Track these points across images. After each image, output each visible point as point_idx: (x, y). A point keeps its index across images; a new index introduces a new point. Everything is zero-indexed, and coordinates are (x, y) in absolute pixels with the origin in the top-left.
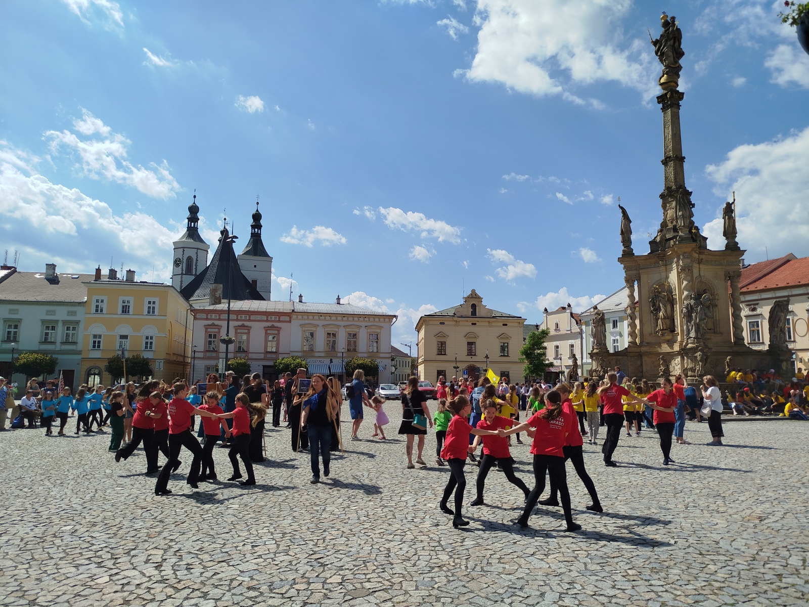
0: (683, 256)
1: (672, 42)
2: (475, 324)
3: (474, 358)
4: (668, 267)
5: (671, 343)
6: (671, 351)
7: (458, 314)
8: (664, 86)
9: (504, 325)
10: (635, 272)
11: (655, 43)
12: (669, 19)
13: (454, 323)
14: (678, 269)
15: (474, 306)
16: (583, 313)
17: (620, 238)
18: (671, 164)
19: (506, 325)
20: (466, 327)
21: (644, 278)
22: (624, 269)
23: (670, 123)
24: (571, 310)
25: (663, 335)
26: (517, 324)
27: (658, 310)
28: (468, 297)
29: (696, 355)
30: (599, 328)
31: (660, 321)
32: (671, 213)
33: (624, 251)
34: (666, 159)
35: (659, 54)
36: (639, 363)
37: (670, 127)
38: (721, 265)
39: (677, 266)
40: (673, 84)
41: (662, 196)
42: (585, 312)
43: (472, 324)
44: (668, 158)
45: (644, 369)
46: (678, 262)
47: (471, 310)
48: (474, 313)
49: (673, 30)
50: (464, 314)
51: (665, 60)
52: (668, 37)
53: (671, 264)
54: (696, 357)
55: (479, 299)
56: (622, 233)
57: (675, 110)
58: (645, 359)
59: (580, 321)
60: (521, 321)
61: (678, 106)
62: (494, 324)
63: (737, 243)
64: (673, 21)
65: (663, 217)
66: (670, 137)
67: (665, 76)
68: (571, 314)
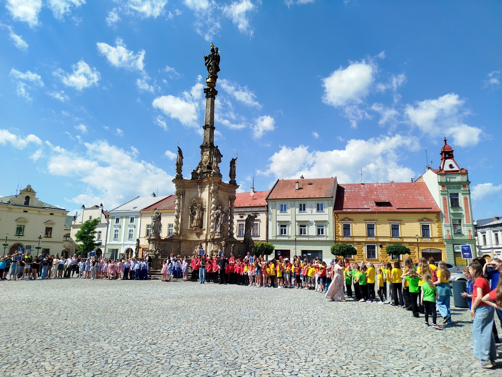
0: (214, 184)
1: (215, 61)
2: (27, 212)
3: (21, 238)
4: (202, 189)
5: (199, 235)
6: (199, 239)
7: (12, 203)
8: (208, 84)
9: (51, 214)
10: (182, 189)
11: (206, 58)
12: (215, 48)
13: (7, 209)
14: (209, 191)
15: (28, 198)
16: (111, 211)
17: (176, 167)
18: (208, 129)
19: (53, 214)
20: (18, 213)
21: (187, 194)
22: (176, 186)
23: (210, 106)
24: (102, 208)
25: (195, 229)
26: (61, 215)
27: (194, 214)
28: (24, 190)
29: (221, 243)
30: (157, 223)
31: (195, 221)
32: (206, 158)
33: (177, 175)
34: (206, 126)
35: (208, 65)
36: (179, 246)
37: (210, 108)
38: (227, 192)
39: (210, 189)
40: (213, 84)
41: (202, 147)
42: (112, 210)
43: (24, 211)
44: (207, 125)
45: (181, 251)
46: (209, 187)
47: (24, 200)
48: (27, 203)
49: (216, 55)
50: (18, 203)
51: (210, 70)
52: (213, 57)
53: (205, 187)
54: (221, 244)
55: (33, 193)
56: (177, 164)
57: (213, 100)
58: (183, 244)
59: (108, 216)
60: (65, 213)
61: (214, 98)
62: (43, 213)
63: (236, 181)
64: (217, 50)
65: (201, 159)
66: (209, 114)
67: (210, 78)
68: (102, 211)
